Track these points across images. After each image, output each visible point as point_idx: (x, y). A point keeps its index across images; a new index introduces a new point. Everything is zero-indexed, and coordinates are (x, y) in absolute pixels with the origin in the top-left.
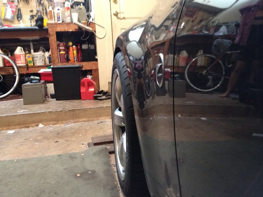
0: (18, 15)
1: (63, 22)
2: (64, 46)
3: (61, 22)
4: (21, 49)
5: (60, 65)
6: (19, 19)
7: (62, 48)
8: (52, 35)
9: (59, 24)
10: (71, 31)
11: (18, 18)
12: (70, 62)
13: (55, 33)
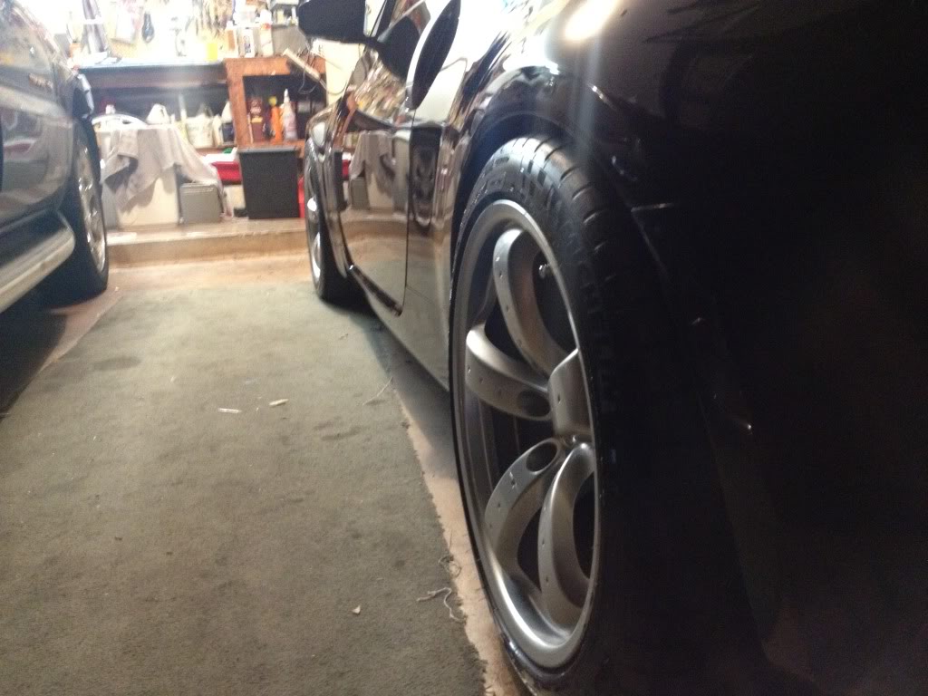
0: (144, 28)
1: (257, 54)
2: (259, 105)
3: (251, 55)
4: (162, 111)
5: (252, 147)
6: (148, 38)
7: (256, 110)
8: (235, 84)
9: (249, 59)
10: (273, 73)
11: (145, 36)
12: (273, 140)
13: (241, 78)
